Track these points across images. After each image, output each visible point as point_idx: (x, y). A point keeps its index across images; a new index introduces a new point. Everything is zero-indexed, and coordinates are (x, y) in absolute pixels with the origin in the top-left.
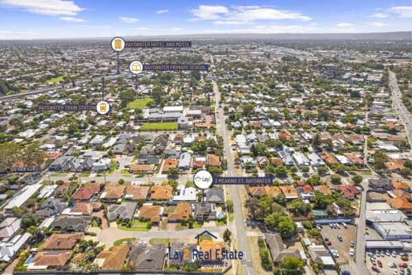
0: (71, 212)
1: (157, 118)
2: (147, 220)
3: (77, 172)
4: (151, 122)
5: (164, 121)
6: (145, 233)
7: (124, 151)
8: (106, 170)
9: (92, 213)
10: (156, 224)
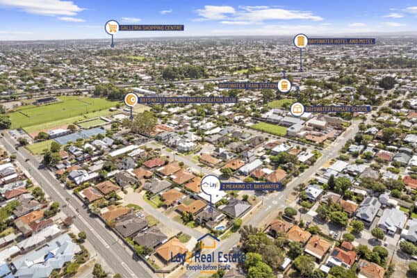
0: (132, 172)
1: (275, 120)
2: (163, 200)
3: (168, 146)
4: (269, 122)
5: (281, 125)
6: (153, 209)
7: (215, 141)
8: (185, 152)
9: (141, 179)
10: (165, 207)
